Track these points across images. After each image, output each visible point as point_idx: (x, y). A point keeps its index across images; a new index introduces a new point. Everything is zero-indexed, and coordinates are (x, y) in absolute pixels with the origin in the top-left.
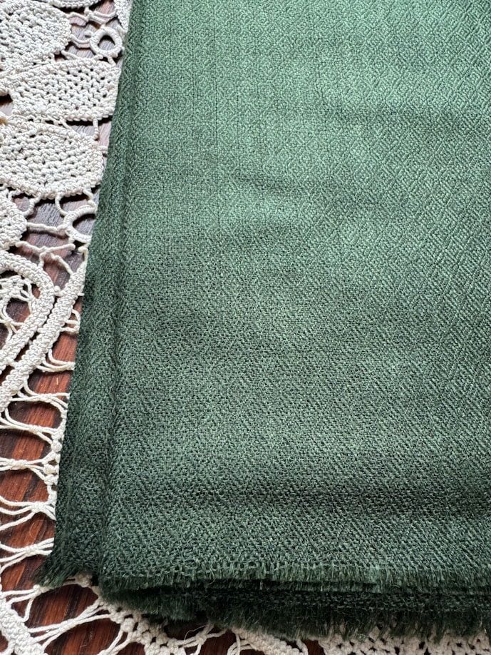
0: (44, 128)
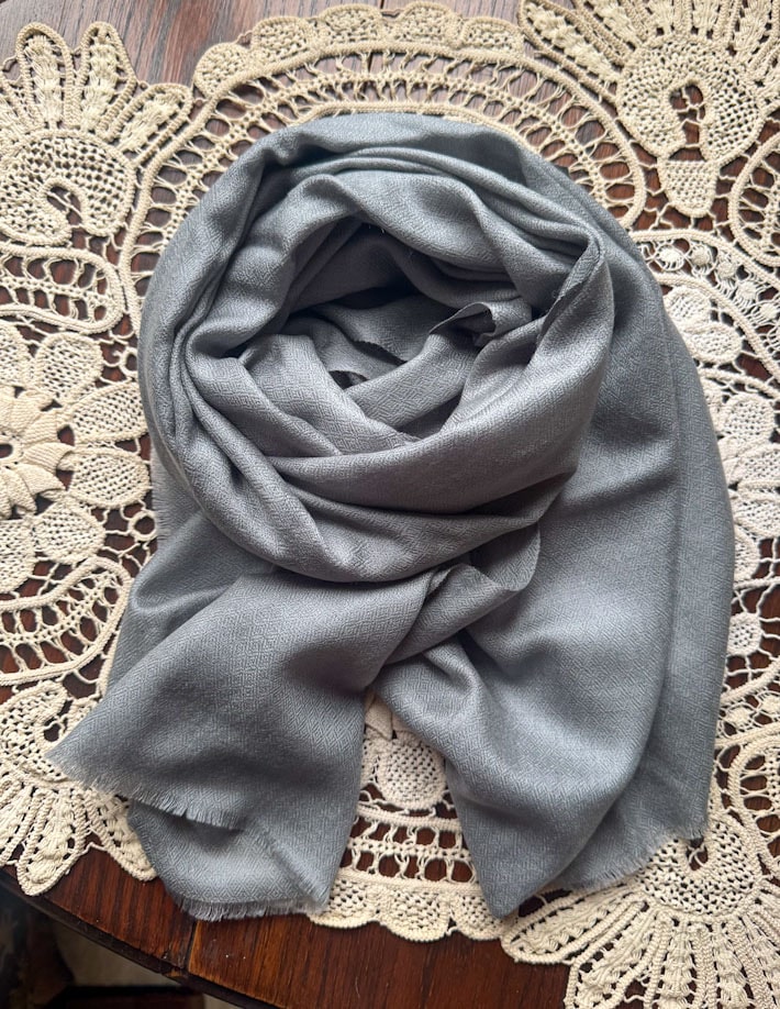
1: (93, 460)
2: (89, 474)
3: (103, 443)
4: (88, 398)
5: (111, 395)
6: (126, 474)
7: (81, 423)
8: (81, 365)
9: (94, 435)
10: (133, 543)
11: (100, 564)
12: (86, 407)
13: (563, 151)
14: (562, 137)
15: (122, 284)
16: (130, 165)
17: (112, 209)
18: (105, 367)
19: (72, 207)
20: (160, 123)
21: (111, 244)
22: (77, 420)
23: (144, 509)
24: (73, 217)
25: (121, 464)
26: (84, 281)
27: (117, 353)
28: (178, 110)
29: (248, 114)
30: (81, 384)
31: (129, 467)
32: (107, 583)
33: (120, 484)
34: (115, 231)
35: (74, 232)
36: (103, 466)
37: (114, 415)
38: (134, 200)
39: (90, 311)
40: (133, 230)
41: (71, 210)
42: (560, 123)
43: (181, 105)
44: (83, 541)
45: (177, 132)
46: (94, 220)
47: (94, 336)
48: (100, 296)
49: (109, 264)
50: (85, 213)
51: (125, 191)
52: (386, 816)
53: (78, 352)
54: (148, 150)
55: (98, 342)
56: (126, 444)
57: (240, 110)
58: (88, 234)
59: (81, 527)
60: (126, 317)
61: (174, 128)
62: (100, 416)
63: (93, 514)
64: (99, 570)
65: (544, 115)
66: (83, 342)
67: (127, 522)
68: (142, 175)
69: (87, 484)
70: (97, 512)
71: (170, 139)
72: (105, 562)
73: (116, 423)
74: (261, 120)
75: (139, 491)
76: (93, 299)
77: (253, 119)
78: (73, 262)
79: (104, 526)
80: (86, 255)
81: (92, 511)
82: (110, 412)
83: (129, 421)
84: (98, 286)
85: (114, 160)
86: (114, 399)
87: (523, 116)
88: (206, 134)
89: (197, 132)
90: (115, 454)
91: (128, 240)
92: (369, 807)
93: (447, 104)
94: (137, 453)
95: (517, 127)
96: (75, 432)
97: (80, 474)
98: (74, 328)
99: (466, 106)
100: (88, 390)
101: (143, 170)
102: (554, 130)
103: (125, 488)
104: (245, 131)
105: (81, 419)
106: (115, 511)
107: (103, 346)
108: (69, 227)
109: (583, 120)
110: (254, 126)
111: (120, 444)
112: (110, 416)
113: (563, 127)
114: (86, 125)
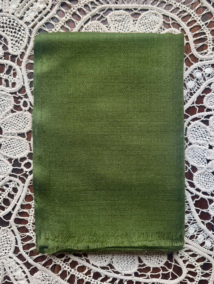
0: (12, 138)
1: (9, 140)
2: (7, 145)
3: (13, 134)
4: (8, 117)
5: (17, 116)
6: (21, 146)
7: (5, 126)
8: (6, 104)
9: (10, 131)
10: (23, 172)
11: (10, 179)
12: (7, 120)
13: (196, 24)
14: (195, 19)
15: (22, 74)
16: (27, 28)
17: (20, 44)
18: (15, 105)
19: (5, 43)
20: (39, 11)
21: (18, 58)
22: (4, 125)
23: (27, 159)
24: (5, 48)
25: (19, 142)
26: (8, 72)
27: (20, 100)
28: (46, 7)
29: (72, 9)
30: (6, 112)
31: (22, 143)
32: (13, 186)
33: (19, 150)
34: (20, 53)
35: (5, 53)
36: (13, 143)
37: (17, 124)
38: (28, 41)
39: (10, 84)
40: (28, 53)
41: (4, 44)
42: (195, 13)
43: (47, 4)
44: (4, 171)
45: (46, 15)
46: (12, 49)
47: (12, 93)
48: (14, 78)
49: (18, 66)
50: (9, 46)
51: (25, 38)
52: (116, 276)
53: (5, 99)
54: (34, 22)
55: (12, 95)
56: (22, 135)
57: (70, 7)
58: (10, 54)
59: (4, 165)
60: (23, 87)
61: (44, 14)
62: (12, 124)
63: (8, 161)
64: (10, 181)
65: (189, 10)
66: (7, 95)
67: (21, 164)
68: (32, 32)
69: (6, 149)
70: (10, 160)
71: (42, 18)
72: (12, 178)
73: (18, 127)
74: (77, 11)
75: (26, 153)
76: (11, 79)
77: (74, 11)
78: (4, 65)
79: (12, 165)
80: (9, 62)
81: (8, 159)
82: (16, 122)
83: (23, 126)
84: (13, 74)
85: (21, 26)
86: (18, 118)
87: (180, 10)
88: (57, 16)
89: (53, 15)
90: (17, 138)
91: (26, 57)
92: (109, 272)
93: (150, 6)
94: (25, 138)
95: (178, 15)
96: (3, 129)
97: (4, 146)
98: (4, 90)
99: (157, 6)
100: (8, 114)
101: (32, 30)
102: (193, 16)
103: (21, 151)
104: (71, 16)
105: (5, 125)
106: (16, 160)
107: (14, 97)
108: (3, 51)
109: (205, 12)
110: (74, 14)
111: (19, 135)
112: (16, 124)
113: (196, 15)
114: (11, 12)
